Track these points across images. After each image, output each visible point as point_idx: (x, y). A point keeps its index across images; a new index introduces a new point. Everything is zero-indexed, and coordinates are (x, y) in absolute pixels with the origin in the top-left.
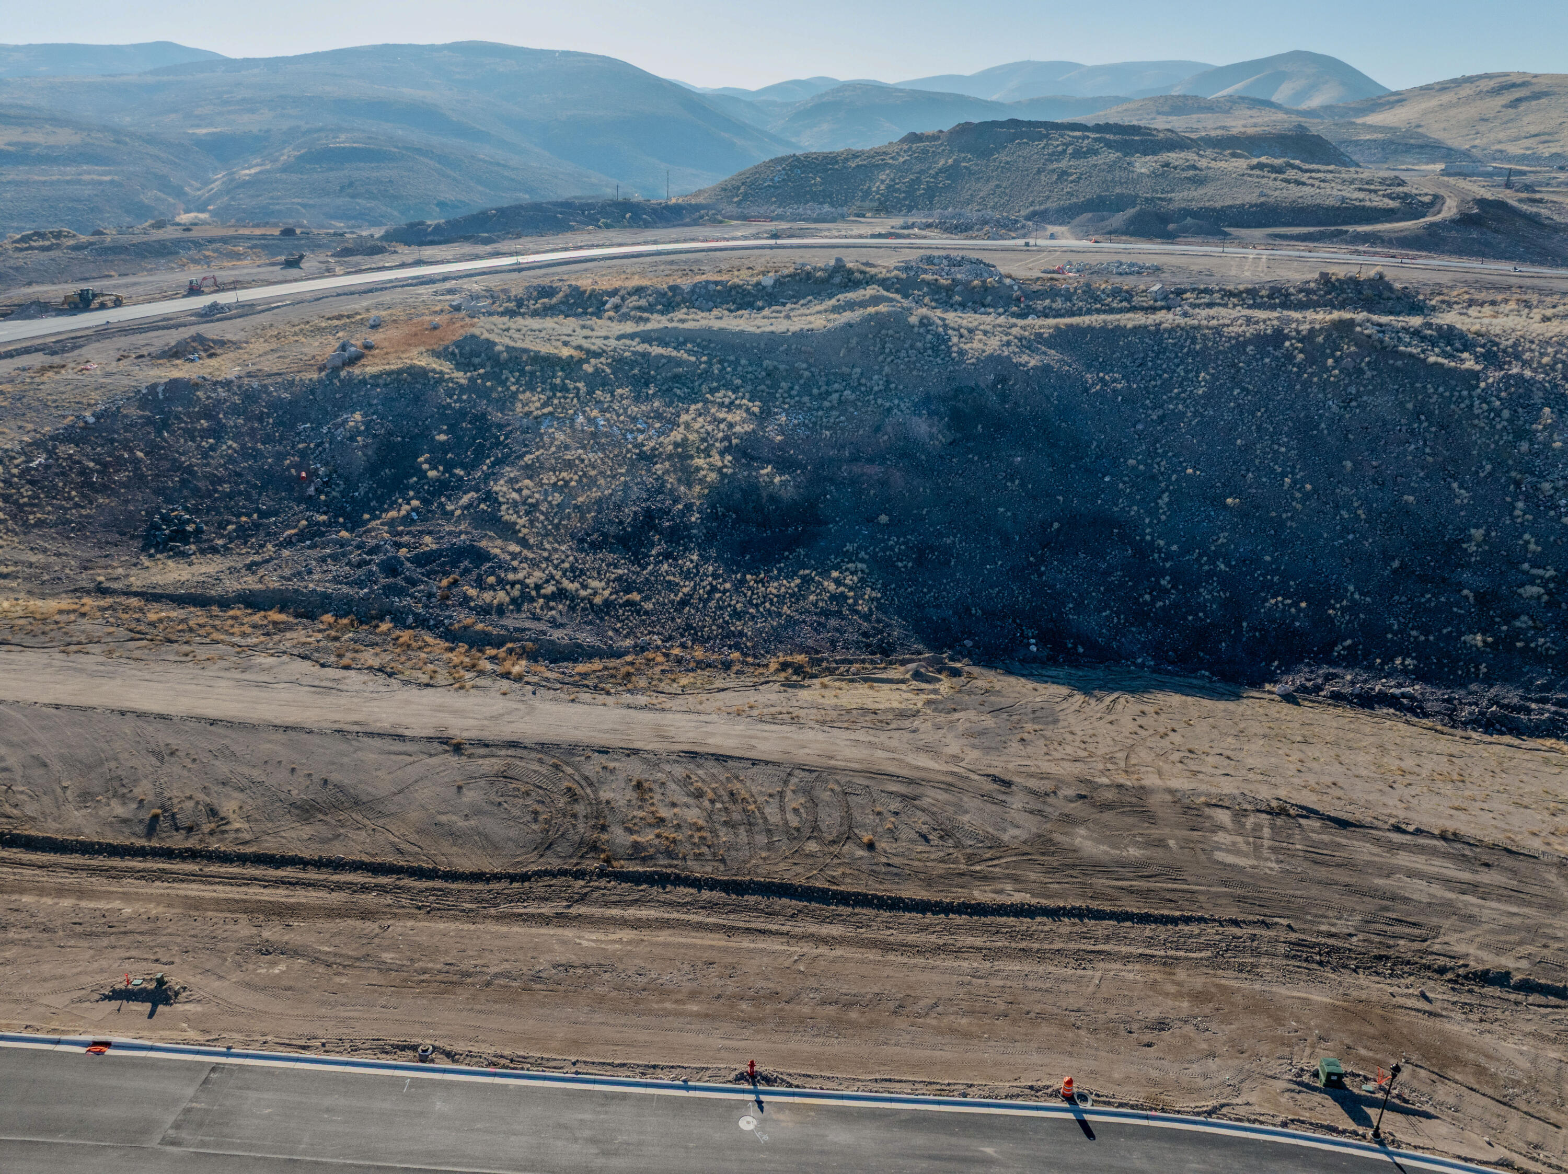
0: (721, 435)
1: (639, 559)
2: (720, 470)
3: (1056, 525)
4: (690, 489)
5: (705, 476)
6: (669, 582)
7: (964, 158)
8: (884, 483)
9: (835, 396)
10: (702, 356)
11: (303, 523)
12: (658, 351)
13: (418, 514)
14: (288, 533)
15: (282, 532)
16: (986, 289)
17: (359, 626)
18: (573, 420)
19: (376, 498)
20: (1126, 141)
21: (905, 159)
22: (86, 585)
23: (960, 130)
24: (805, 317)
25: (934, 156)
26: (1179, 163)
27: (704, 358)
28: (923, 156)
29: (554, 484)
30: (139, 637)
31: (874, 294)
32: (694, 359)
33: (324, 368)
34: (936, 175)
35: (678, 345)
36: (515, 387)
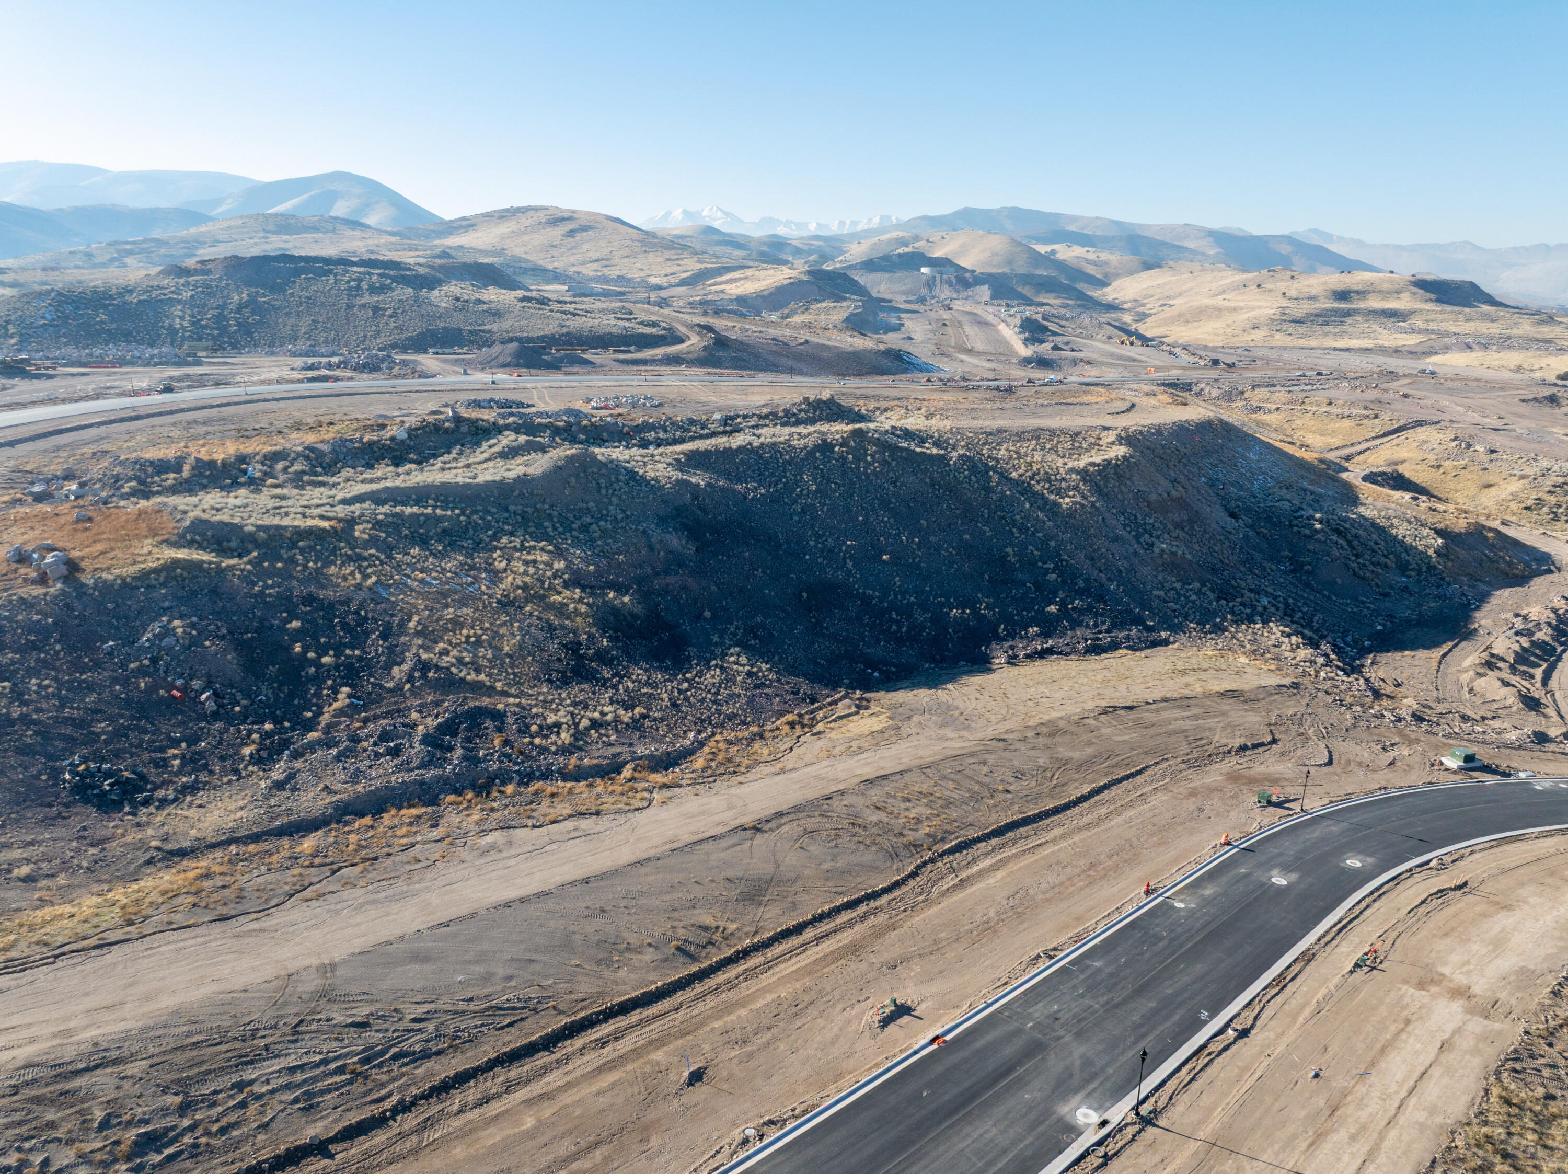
0: (549, 574)
1: (604, 683)
2: (581, 600)
3: (805, 595)
4: (573, 621)
5: (575, 608)
6: (645, 694)
7: (257, 292)
8: (684, 588)
9: (594, 527)
10: (453, 509)
11: (255, 736)
12: (408, 510)
13: (359, 698)
14: (247, 751)
15: (237, 753)
16: (596, 427)
17: (487, 796)
18: (406, 585)
19: (291, 695)
20: (403, 277)
21: (189, 294)
22: (147, 856)
23: (236, 264)
24: (485, 465)
25: (222, 291)
26: (466, 297)
27: (457, 511)
28: (208, 291)
29: (467, 642)
30: (335, 867)
31: (523, 438)
32: (449, 513)
33: (42, 580)
34: (239, 309)
35: (417, 503)
36: (311, 564)
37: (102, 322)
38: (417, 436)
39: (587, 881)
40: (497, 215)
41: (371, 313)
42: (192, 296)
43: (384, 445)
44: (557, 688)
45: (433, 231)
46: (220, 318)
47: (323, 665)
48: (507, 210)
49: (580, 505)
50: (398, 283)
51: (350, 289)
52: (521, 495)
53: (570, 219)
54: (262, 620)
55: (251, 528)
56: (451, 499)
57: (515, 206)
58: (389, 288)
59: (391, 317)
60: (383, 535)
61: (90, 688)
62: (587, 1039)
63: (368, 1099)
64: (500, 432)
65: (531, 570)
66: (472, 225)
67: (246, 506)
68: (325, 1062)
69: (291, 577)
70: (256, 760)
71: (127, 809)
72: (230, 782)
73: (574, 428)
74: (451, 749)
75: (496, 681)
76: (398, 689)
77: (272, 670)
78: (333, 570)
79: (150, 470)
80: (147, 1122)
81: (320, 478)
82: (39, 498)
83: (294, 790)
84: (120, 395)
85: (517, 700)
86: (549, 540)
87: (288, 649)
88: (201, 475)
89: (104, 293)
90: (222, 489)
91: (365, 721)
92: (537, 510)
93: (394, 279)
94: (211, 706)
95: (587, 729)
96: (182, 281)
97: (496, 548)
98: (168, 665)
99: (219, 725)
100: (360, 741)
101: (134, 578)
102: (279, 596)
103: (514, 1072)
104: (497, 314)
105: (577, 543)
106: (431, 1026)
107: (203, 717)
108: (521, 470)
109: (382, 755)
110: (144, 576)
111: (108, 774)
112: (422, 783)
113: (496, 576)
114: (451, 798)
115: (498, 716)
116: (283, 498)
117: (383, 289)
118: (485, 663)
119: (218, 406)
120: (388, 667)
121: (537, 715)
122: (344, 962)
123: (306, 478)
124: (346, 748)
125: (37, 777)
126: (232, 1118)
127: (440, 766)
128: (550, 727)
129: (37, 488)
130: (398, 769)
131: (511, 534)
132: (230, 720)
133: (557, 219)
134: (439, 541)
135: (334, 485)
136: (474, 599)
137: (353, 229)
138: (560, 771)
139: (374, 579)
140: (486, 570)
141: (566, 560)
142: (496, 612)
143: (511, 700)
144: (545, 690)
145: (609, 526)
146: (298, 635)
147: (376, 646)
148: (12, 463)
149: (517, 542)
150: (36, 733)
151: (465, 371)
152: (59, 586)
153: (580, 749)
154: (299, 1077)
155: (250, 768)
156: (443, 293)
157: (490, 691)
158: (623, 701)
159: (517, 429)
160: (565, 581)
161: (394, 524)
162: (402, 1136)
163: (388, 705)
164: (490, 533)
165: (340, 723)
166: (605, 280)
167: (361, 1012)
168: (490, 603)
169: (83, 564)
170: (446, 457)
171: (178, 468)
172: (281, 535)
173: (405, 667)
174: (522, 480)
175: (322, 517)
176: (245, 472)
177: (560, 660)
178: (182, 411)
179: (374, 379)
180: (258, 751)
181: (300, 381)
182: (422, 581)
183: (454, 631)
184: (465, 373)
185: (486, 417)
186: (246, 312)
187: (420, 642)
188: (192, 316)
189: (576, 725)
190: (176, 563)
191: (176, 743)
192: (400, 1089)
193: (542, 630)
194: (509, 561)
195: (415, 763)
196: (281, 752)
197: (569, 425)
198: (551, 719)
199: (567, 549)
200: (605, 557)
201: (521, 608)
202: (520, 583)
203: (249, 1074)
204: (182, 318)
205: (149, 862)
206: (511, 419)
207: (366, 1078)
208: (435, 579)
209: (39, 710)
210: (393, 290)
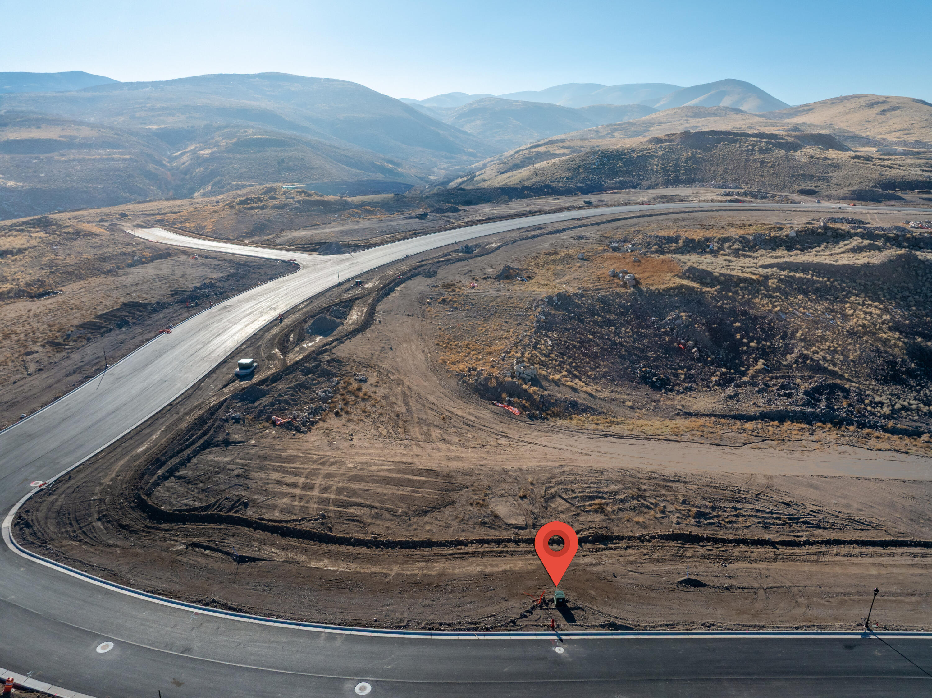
0: (879, 321)
1: (911, 388)
7: (696, 152)
10: (823, 277)
11: (718, 373)
12: (798, 275)
13: (768, 366)
14: (714, 379)
15: (709, 379)
16: (916, 239)
17: (839, 428)
18: (795, 314)
19: (734, 358)
20: (779, 143)
21: (662, 153)
22: (677, 411)
23: (687, 136)
24: (842, 255)
25: (678, 151)
26: (818, 156)
27: (825, 279)
28: (671, 151)
29: (829, 349)
30: (764, 438)
31: (867, 242)
32: (821, 279)
33: (625, 286)
34: (686, 162)
35: (802, 272)
36: (746, 296)
37: (620, 167)
38: (801, 236)
39: (904, 481)
40: (829, 102)
41: (759, 165)
42: (663, 154)
43: (782, 239)
44: (881, 384)
45: (785, 114)
46: (676, 166)
47: (750, 347)
48: (837, 98)
49: (902, 284)
50: (776, 147)
51: (748, 150)
52: (865, 274)
53: (884, 102)
54: (721, 320)
55: (717, 274)
56: (822, 272)
57: (844, 95)
58: (771, 150)
59: (771, 167)
60: (784, 286)
61: (645, 336)
62: (905, 551)
63: (792, 534)
64: (851, 237)
65: (869, 318)
66: (811, 110)
67: (712, 263)
68: (770, 513)
69: (736, 301)
70: (718, 383)
71: (663, 391)
72: (706, 391)
73: (900, 238)
74: (820, 401)
75: (845, 373)
76: (789, 366)
77: (726, 344)
78: (757, 300)
79: (664, 241)
80: (700, 508)
81: (748, 253)
82: (615, 249)
83: (738, 401)
84: (636, 204)
85: (857, 385)
86: (881, 302)
87: (733, 336)
88: (688, 246)
89: (622, 152)
90: (698, 253)
91: (772, 378)
92: (873, 284)
93: (774, 145)
94: (697, 355)
95: (900, 410)
96: (658, 145)
97: (847, 302)
98: (678, 332)
99: (700, 364)
100: (769, 386)
101: (664, 290)
102: (730, 309)
103: (864, 549)
104: (837, 167)
105: (898, 306)
106: (820, 517)
107: (692, 359)
108: (866, 260)
109: (782, 396)
110: (668, 290)
111: (655, 375)
112: (804, 413)
113: (846, 318)
114: (819, 424)
115: (846, 392)
116: (730, 261)
117: (767, 150)
118: (839, 362)
119: (688, 212)
120: (784, 354)
121: (869, 395)
122: (776, 477)
123: (741, 252)
124: (763, 389)
125: (627, 369)
126: (734, 519)
127: (813, 408)
128: (875, 403)
129: (614, 245)
130: (792, 403)
131: (857, 295)
132: (706, 363)
133: (873, 103)
134: (814, 294)
135: (756, 257)
136: (833, 327)
137: (737, 114)
138: (882, 427)
139: (778, 308)
140: (840, 313)
141: (891, 315)
142: (845, 337)
143: (854, 384)
144: (874, 383)
145: (921, 299)
146: (738, 330)
147: (778, 342)
148: (599, 233)
149: (860, 300)
150: (626, 351)
151: (818, 201)
152: (632, 289)
153: (895, 418)
154: (760, 515)
155: (716, 387)
156: (803, 153)
157: (841, 377)
158: (923, 400)
159: (862, 236)
160: (889, 327)
161: (790, 281)
162: (808, 554)
163: (783, 373)
164: (844, 293)
165: (759, 376)
166: (905, 144)
167: (787, 500)
168: (843, 332)
169: (641, 281)
170: (817, 249)
171: (677, 242)
172: (731, 279)
173: (794, 356)
174: (866, 266)
175: (751, 273)
176: (708, 246)
177: (883, 369)
178: (671, 213)
179: (764, 203)
180: (719, 380)
181: (725, 202)
182: (804, 313)
183: (822, 342)
184: (819, 202)
185: (843, 228)
186: (690, 163)
187: (803, 344)
188: (662, 165)
189: (893, 406)
190: (682, 286)
191: (682, 368)
192: (807, 536)
193: (873, 351)
194: (855, 310)
195: (800, 403)
196: (730, 383)
197: (897, 236)
198: (878, 399)
199: (892, 309)
200: (916, 317)
201: (860, 337)
202: (861, 323)
203: (738, 505)
204: (657, 165)
205: (678, 414)
206: (859, 230)
207: (791, 526)
208: (811, 313)
209: (626, 341)
210: (773, 151)
